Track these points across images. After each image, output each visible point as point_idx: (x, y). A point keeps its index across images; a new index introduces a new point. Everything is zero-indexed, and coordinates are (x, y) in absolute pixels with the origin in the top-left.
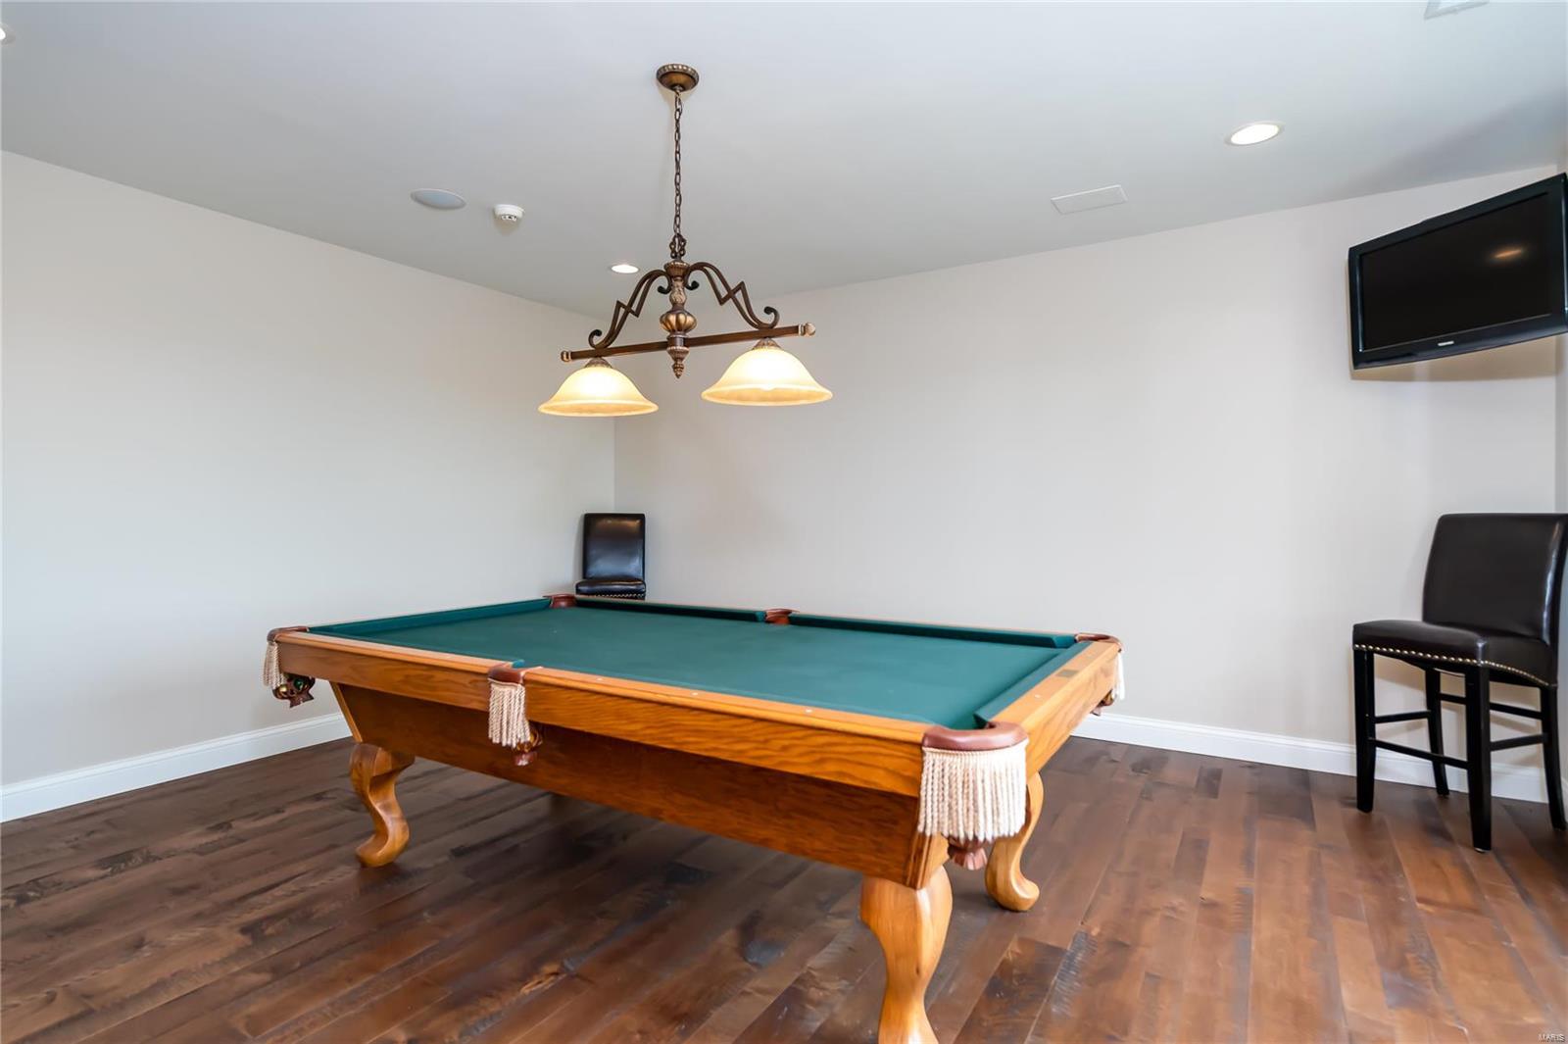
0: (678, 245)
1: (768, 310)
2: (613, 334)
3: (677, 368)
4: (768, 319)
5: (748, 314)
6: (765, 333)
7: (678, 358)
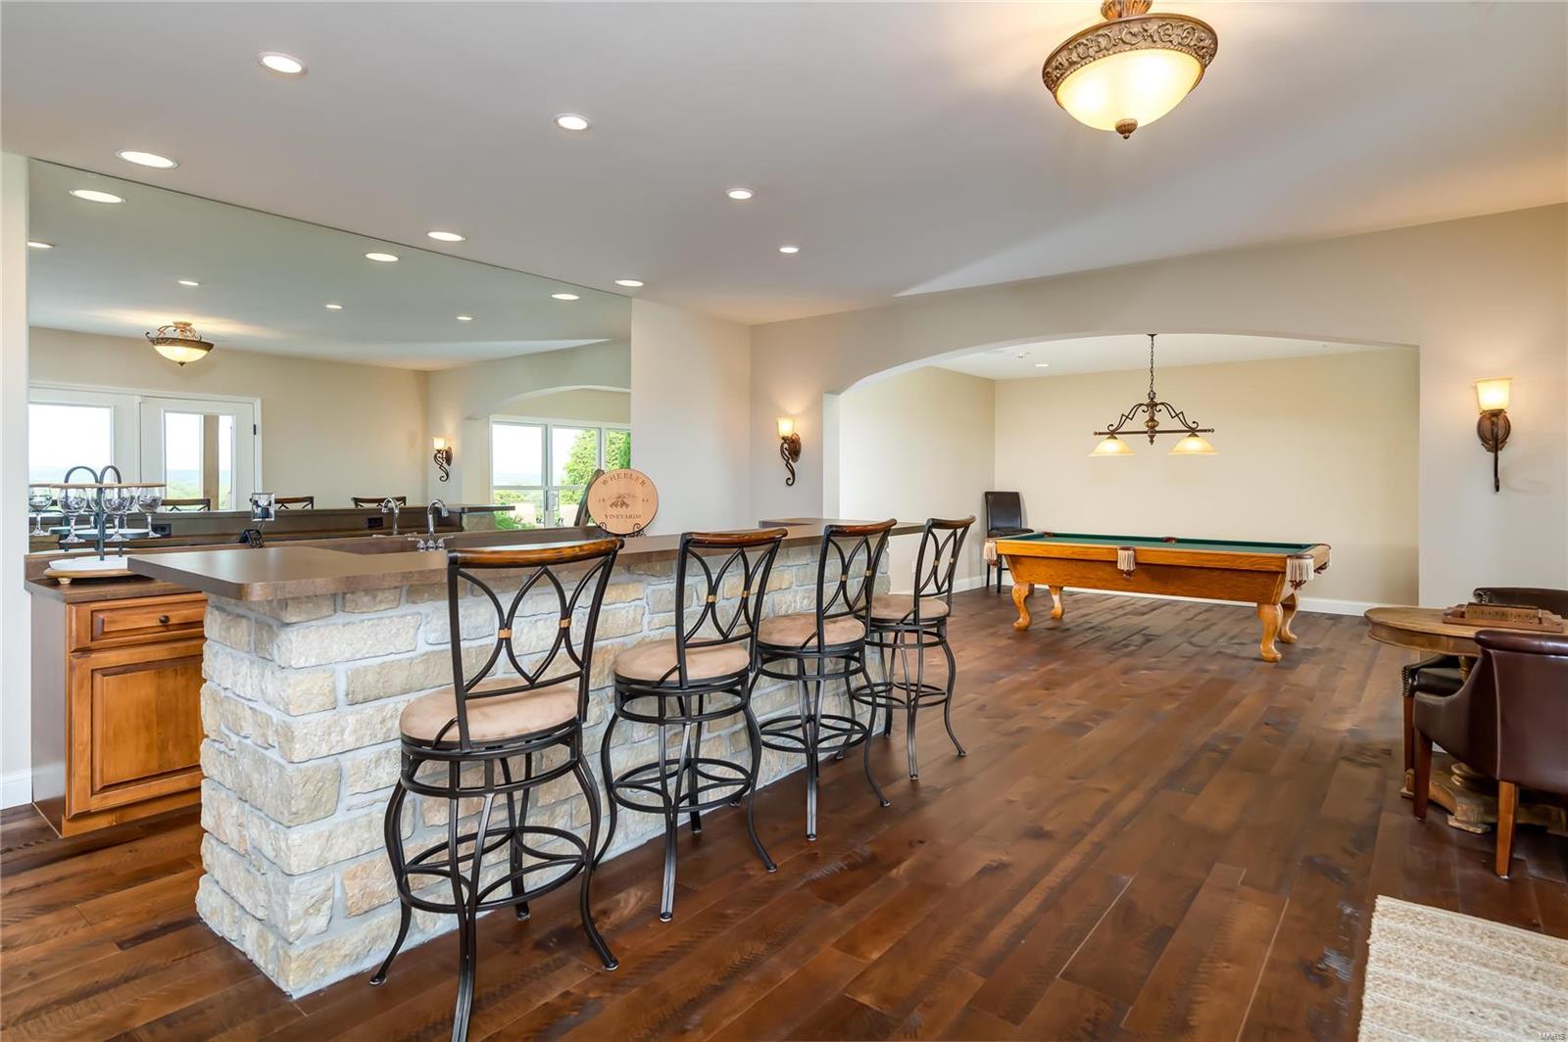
0: (1152, 395)
1: (1194, 422)
2: (1119, 427)
3: (1152, 441)
4: (1194, 426)
5: (1185, 424)
6: (1193, 432)
7: (1152, 437)
